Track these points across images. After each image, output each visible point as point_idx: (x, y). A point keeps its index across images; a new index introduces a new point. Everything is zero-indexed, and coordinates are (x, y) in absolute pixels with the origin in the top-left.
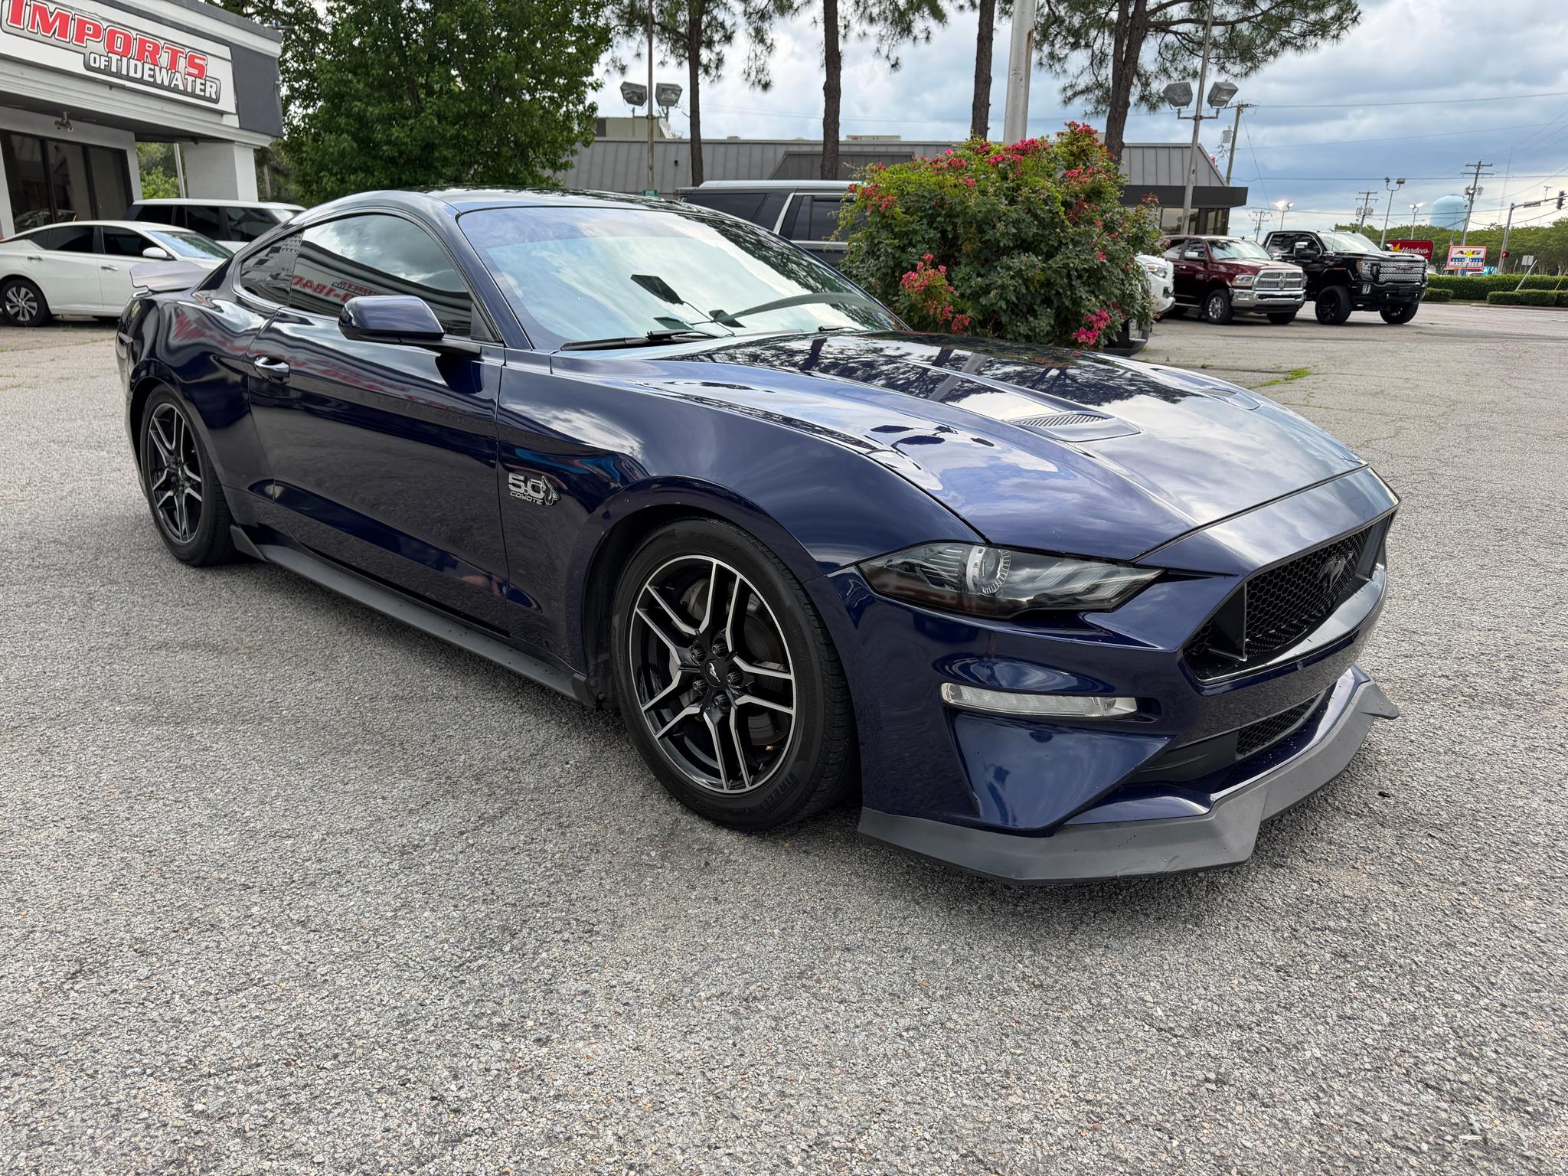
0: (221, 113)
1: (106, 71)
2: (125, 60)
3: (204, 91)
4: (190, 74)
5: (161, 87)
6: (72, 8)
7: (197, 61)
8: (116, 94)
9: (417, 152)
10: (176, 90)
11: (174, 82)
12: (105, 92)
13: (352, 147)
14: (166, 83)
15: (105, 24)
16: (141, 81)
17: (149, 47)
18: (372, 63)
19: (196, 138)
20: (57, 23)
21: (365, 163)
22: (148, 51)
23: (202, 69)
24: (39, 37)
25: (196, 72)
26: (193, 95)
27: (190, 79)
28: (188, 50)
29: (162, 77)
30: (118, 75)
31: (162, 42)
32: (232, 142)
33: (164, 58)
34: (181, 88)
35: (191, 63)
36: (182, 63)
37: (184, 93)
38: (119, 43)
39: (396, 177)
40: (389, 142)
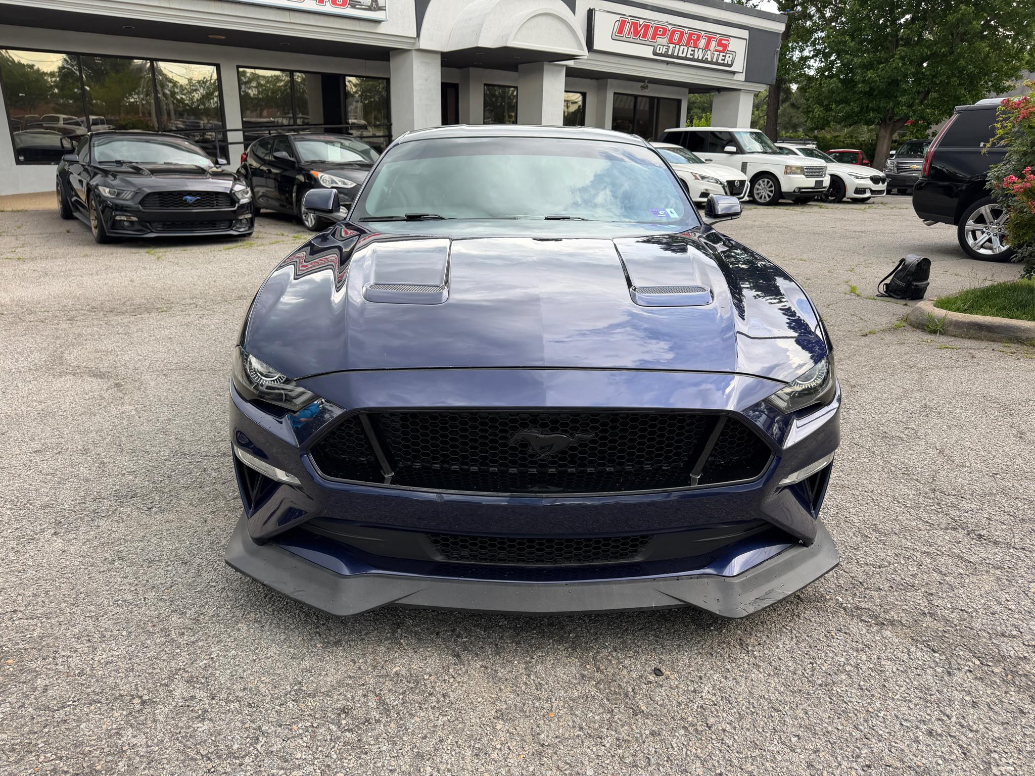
0: (734, 73)
1: (666, 55)
2: (677, 46)
3: (724, 60)
4: (717, 51)
5: (697, 60)
6: (653, 20)
7: (723, 42)
8: (670, 67)
9: (883, 86)
10: (706, 62)
11: (706, 56)
12: (664, 67)
13: (837, 87)
14: (700, 58)
15: (670, 27)
16: (685, 58)
17: (694, 37)
18: (865, 27)
19: (719, 90)
20: (642, 31)
21: (846, 97)
22: (693, 39)
23: (725, 47)
24: (631, 40)
25: (721, 49)
26: (717, 63)
27: (716, 53)
28: (718, 36)
29: (699, 54)
30: (672, 56)
31: (703, 33)
32: (740, 90)
33: (702, 43)
34: (709, 59)
35: (719, 44)
36: (713, 44)
37: (711, 63)
38: (676, 37)
39: (865, 105)
40: (864, 82)
